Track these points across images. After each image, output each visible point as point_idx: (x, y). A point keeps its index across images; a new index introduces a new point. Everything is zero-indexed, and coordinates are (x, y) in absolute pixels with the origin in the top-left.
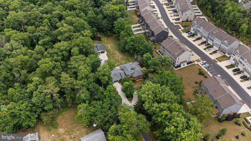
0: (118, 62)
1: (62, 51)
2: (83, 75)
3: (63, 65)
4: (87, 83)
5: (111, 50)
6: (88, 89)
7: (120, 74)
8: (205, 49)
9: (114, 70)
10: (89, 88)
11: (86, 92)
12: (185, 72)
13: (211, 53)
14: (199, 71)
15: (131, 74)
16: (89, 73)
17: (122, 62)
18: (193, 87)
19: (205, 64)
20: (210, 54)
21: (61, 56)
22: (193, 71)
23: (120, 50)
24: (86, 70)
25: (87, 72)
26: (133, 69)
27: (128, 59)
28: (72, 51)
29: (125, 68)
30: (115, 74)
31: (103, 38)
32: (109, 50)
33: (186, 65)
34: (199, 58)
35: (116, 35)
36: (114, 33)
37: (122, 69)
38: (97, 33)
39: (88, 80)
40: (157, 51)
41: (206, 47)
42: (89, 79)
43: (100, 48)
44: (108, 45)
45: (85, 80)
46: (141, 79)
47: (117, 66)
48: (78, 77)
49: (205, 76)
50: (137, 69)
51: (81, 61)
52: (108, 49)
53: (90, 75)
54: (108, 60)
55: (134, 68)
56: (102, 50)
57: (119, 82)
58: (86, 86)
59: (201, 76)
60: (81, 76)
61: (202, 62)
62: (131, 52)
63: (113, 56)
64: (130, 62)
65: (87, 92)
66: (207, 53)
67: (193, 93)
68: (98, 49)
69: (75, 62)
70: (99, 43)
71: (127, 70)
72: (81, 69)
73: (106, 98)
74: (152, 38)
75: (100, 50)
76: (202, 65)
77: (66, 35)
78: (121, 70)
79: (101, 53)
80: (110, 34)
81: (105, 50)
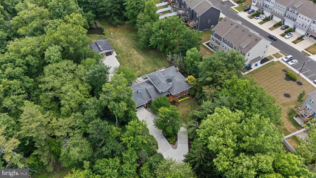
0: (139, 70)
1: (25, 56)
2: (73, 105)
3: (28, 85)
4: (81, 120)
5: (124, 49)
6: (86, 135)
7: (146, 93)
8: (283, 35)
9: (134, 84)
10: (89, 131)
11: (82, 143)
12: (261, 78)
13: (295, 41)
14: (284, 73)
15: (167, 90)
16: (86, 97)
17: (146, 69)
18: (284, 104)
19: (290, 60)
20: (293, 42)
21: (22, 66)
22: (275, 75)
23: (139, 48)
24: (78, 92)
25: (81, 97)
26: (169, 80)
27: (155, 63)
28: (47, 54)
29: (155, 80)
30: (138, 92)
31: (106, 30)
32: (120, 49)
33: (260, 65)
34: (278, 51)
35: (130, 21)
36: (126, 19)
37: (149, 82)
38: (96, 22)
39: (83, 114)
40: (204, 44)
41: (283, 32)
42: (86, 111)
43: (104, 46)
44: (117, 41)
45: (78, 114)
46: (186, 98)
47: (139, 77)
48: (62, 109)
49: (297, 81)
50: (178, 80)
51: (67, 73)
52: (117, 47)
53: (87, 102)
54: (120, 67)
55: (172, 78)
56: (108, 49)
57: (147, 107)
58: (80, 128)
59: (291, 82)
60: (67, 106)
61: (286, 58)
62: (161, 49)
63: (129, 60)
64: (160, 67)
65: (84, 141)
66: (288, 41)
67: (287, 116)
68: (99, 48)
69: (53, 76)
70: (100, 38)
71: (159, 83)
72: (67, 91)
73: (127, 149)
74: (191, 24)
75: (104, 50)
76: (286, 62)
77: (35, 24)
78: (146, 84)
79: (106, 56)
80: (118, 21)
81: (112, 49)
